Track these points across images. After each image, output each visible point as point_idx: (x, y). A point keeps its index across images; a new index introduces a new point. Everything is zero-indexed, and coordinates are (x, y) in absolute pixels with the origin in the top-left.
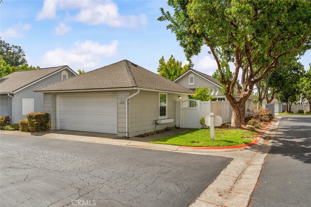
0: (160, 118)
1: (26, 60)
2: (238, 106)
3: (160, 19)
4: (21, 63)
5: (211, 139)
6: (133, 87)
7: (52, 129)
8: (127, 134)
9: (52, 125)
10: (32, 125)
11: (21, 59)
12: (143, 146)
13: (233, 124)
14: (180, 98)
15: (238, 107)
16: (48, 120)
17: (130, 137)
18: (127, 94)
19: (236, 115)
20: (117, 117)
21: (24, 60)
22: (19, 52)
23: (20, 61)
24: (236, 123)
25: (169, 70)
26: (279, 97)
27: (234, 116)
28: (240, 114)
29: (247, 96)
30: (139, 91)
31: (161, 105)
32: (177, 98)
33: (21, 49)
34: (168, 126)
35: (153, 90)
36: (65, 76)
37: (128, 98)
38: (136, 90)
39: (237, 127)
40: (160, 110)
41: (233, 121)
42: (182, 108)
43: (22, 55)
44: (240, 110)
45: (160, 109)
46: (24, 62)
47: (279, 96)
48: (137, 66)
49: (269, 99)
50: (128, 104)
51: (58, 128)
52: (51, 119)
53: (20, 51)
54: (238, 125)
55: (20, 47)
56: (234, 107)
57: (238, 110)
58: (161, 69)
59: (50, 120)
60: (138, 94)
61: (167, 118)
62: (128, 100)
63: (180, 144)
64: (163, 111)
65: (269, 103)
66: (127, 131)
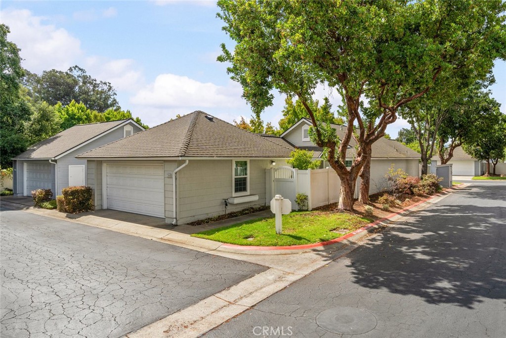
0: (234, 194)
1: (117, 101)
2: (348, 178)
3: (220, 59)
4: (112, 105)
5: (276, 233)
6: (178, 156)
7: (96, 208)
8: (175, 220)
9: (96, 203)
10: (68, 203)
11: (112, 100)
12: (180, 240)
13: (340, 206)
14: (274, 164)
15: (347, 180)
16: (90, 196)
17: (178, 224)
18: (175, 165)
19: (345, 191)
20: (163, 197)
21: (115, 100)
22: (109, 90)
23: (109, 102)
24: (344, 203)
25: (299, 113)
26: (473, 152)
27: (343, 193)
28: (350, 191)
29: (360, 163)
30: (187, 161)
31: (236, 177)
32: (269, 164)
33: (111, 85)
34: (252, 205)
35: (215, 158)
36: (128, 133)
37: (175, 172)
38: (184, 161)
39: (346, 210)
40: (235, 184)
41: (341, 200)
42: (273, 179)
43: (112, 94)
44: (351, 184)
45: (235, 182)
46: (114, 103)
47: (473, 150)
48: (214, 120)
49: (445, 156)
50: (176, 179)
51: (105, 207)
52: (94, 195)
53: (110, 88)
54: (347, 206)
55: (110, 84)
56: (343, 180)
57: (348, 184)
58: (288, 112)
59: (92, 197)
60: (186, 166)
61: (249, 194)
62: (176, 173)
63: (225, 241)
64: (241, 185)
65: (445, 163)
66: (174, 216)
